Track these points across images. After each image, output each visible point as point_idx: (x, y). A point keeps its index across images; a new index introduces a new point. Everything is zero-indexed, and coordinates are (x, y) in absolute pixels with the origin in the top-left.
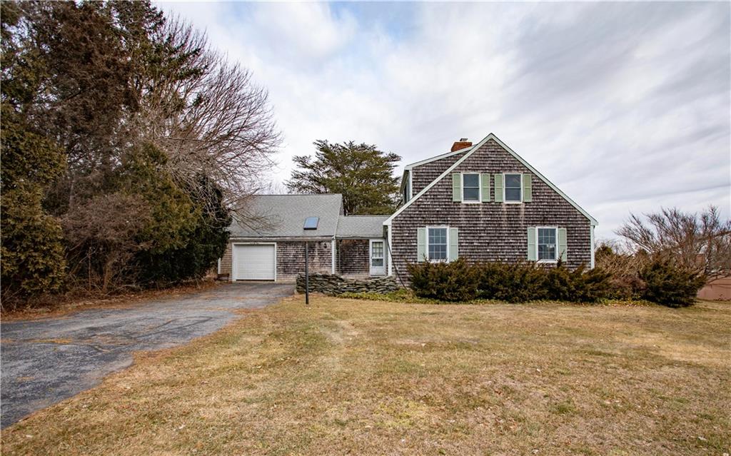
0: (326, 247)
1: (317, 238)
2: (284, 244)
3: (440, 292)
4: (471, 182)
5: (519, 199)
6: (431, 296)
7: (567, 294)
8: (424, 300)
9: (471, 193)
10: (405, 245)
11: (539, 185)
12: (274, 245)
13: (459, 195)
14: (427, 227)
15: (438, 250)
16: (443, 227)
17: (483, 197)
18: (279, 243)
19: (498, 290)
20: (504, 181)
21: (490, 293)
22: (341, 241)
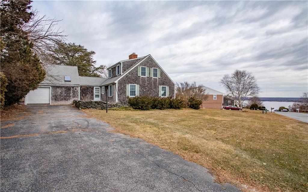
0: (76, 89)
1: (72, 85)
2: (55, 87)
3: (142, 107)
4: (143, 69)
5: (157, 77)
6: (139, 109)
7: (174, 107)
8: (136, 110)
9: (144, 74)
10: (122, 91)
11: (162, 73)
12: (50, 88)
13: (140, 74)
14: (130, 84)
15: (133, 93)
16: (135, 84)
17: (147, 75)
18: (52, 86)
19: (158, 106)
20: (153, 70)
21: (154, 107)
22: (82, 87)
